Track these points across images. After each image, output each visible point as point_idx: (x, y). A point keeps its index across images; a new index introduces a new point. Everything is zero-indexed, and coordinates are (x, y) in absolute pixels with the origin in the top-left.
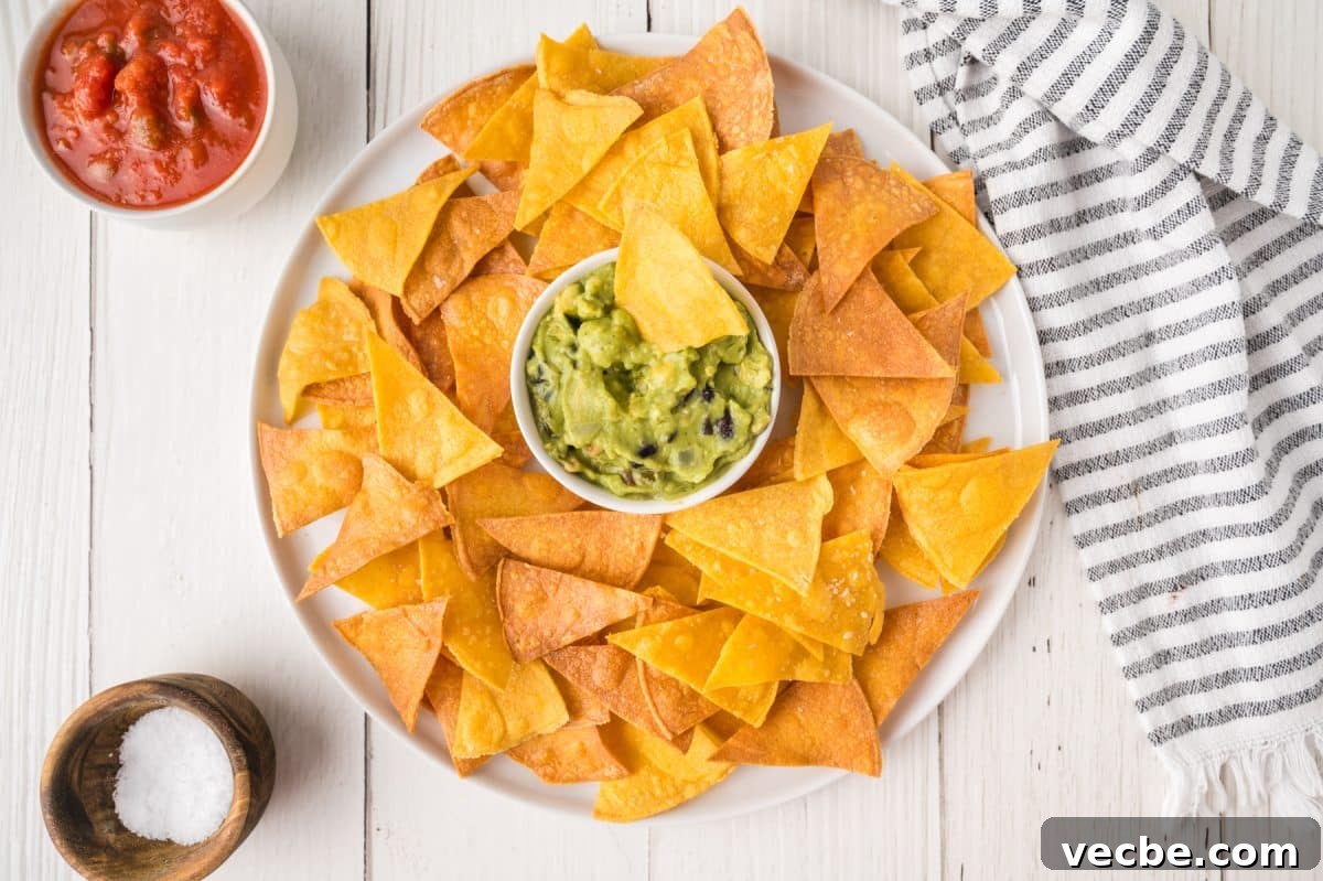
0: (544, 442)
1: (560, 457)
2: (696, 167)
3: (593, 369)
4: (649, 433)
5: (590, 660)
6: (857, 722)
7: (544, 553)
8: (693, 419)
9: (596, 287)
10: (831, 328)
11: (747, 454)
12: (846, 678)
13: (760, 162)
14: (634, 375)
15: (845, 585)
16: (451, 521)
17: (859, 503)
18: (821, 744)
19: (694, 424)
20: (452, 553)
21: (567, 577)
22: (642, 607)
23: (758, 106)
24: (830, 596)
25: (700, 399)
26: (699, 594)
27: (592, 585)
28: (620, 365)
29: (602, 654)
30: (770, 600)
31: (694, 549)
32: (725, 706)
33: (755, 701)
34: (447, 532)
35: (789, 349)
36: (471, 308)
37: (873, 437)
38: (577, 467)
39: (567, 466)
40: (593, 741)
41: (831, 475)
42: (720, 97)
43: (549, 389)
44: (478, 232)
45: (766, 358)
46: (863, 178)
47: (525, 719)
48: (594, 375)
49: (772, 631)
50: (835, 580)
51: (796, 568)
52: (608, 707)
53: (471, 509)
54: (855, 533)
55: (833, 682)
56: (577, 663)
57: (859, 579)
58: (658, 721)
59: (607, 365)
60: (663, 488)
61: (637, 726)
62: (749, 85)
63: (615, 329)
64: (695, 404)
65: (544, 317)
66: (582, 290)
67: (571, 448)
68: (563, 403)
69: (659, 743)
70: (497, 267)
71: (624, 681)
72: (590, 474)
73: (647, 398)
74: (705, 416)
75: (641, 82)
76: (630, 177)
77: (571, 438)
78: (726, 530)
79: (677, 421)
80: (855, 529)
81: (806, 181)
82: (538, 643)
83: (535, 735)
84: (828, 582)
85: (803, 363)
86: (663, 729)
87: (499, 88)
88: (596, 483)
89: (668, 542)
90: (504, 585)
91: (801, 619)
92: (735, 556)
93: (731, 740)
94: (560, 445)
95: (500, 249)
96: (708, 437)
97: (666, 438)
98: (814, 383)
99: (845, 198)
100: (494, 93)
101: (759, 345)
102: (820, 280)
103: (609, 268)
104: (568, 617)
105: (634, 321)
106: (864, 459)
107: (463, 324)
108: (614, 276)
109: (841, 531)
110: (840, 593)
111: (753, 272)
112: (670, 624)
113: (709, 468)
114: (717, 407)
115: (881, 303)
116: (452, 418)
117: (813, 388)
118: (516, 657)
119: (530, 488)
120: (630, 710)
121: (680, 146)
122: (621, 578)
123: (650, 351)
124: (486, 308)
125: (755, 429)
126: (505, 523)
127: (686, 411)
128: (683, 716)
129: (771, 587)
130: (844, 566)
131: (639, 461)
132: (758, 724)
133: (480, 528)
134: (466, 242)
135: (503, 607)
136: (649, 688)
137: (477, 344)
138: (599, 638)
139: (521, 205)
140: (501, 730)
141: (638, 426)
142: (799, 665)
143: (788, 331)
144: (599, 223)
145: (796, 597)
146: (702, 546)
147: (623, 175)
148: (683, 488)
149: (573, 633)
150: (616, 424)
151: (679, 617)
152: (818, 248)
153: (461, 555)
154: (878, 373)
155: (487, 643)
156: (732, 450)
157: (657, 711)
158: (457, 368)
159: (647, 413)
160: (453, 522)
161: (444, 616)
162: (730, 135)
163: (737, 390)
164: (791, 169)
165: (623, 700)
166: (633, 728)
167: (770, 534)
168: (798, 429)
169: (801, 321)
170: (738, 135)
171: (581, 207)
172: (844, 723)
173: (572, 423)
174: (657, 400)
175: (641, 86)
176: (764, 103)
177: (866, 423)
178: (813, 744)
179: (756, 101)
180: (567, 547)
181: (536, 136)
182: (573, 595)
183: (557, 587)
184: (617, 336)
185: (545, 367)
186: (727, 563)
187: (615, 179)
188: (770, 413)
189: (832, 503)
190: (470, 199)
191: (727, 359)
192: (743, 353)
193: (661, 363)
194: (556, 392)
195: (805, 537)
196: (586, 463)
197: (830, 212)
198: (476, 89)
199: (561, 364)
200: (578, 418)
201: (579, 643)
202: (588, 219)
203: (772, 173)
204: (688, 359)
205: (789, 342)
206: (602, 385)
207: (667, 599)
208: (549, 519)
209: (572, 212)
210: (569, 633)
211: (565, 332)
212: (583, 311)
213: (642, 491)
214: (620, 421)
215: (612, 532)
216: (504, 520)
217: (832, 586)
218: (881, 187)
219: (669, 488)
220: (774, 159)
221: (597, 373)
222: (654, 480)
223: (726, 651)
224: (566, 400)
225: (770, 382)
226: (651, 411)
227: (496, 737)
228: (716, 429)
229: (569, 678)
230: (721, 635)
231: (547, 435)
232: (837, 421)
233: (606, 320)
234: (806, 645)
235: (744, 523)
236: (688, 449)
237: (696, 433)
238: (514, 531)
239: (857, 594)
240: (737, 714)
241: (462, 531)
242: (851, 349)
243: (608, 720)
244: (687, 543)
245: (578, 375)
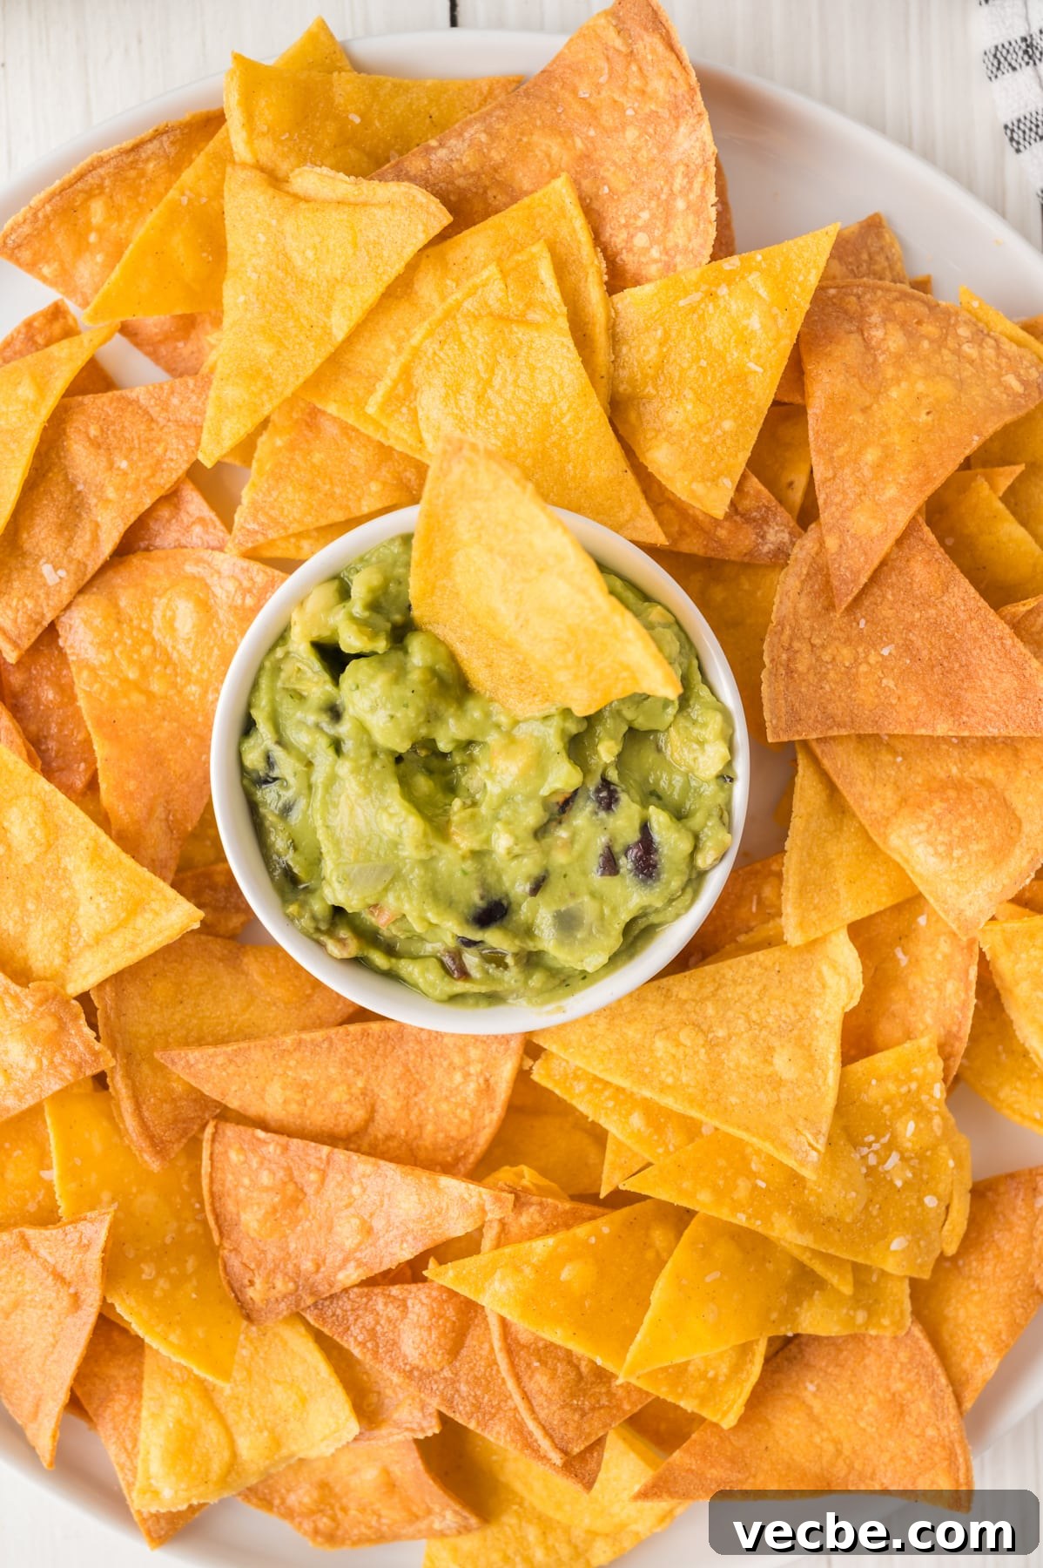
0: (285, 901)
1: (318, 930)
2: (564, 324)
3: (374, 755)
4: (491, 879)
5: (392, 1311)
6: (924, 1407)
7: (294, 1108)
8: (577, 847)
9: (372, 591)
10: (848, 641)
11: (688, 908)
12: (898, 1324)
13: (693, 310)
14: (458, 759)
15: (891, 1146)
16: (108, 1062)
17: (915, 981)
18: (854, 1451)
19: (582, 856)
20: (111, 1118)
21: (340, 1155)
22: (494, 1214)
23: (686, 191)
24: (864, 1170)
25: (590, 806)
26: (604, 1177)
27: (389, 1168)
28: (429, 744)
29: (418, 1300)
30: (742, 1189)
31: (590, 1089)
32: (664, 1393)
33: (722, 1378)
34: (100, 1080)
35: (764, 687)
36: (119, 622)
37: (937, 854)
38: (353, 948)
39: (332, 947)
40: (410, 1467)
41: (858, 931)
42: (608, 172)
43: (287, 795)
44: (124, 464)
45: (719, 717)
46: (903, 325)
47: (272, 1431)
48: (378, 766)
49: (752, 1245)
50: (871, 1138)
51: (792, 1120)
52: (435, 1404)
53: (144, 1030)
54: (908, 1045)
55: (873, 1332)
56: (369, 1319)
57: (918, 1131)
58: (531, 1425)
59: (403, 747)
60: (526, 982)
61: (495, 1437)
62: (665, 147)
63: (415, 676)
64: (583, 817)
65: (272, 649)
66: (344, 593)
67: (338, 911)
68: (319, 823)
69: (538, 1468)
70: (167, 536)
71: (464, 1352)
72: (379, 959)
73: (484, 810)
74: (602, 840)
75: (441, 145)
76: (431, 347)
77: (335, 892)
78: (652, 1051)
79: (546, 853)
80: (909, 1036)
81: (787, 345)
82: (291, 1286)
83: (292, 1461)
84: (856, 1143)
85: (795, 718)
86: (545, 1444)
87: (151, 165)
88: (391, 976)
89: (538, 1075)
90: (219, 1175)
91: (806, 1218)
92: (669, 1102)
93: (677, 1454)
94: (318, 907)
95: (171, 498)
96: (608, 880)
97: (528, 887)
98: (818, 751)
99: (869, 372)
100: (142, 174)
101: (704, 691)
102: (822, 543)
103: (396, 548)
104: (347, 1233)
105: (452, 657)
106: (920, 896)
107: (106, 658)
108: (408, 565)
109: (879, 1040)
110: (883, 1161)
111: (687, 528)
112: (550, 1241)
113: (614, 941)
114: (624, 822)
115: (945, 588)
116: (96, 854)
117: (815, 761)
118: (248, 1314)
119: (257, 977)
120: (478, 1407)
121: (529, 280)
122: (448, 1148)
123: (488, 715)
124: (149, 620)
125: (703, 861)
126: (214, 1055)
127: (563, 833)
128: (583, 1415)
129: (745, 1159)
130: (886, 1109)
131: (476, 935)
132: (729, 1422)
133: (162, 1067)
134: (102, 487)
135: (217, 1217)
136: (513, 1365)
137: (137, 698)
138: (412, 1272)
139: (210, 411)
140: (226, 1454)
141: (469, 865)
142: (805, 1304)
143: (761, 653)
144: (369, 438)
145: (795, 1180)
146: (607, 1084)
147: (414, 341)
148: (564, 981)
149: (360, 1264)
150: (427, 864)
151: (568, 1226)
152: (817, 476)
153: (130, 1123)
154: (942, 729)
155: (190, 1291)
156: (659, 904)
157: (532, 1411)
158: (100, 749)
159: (488, 840)
160: (113, 1063)
161: (104, 1251)
162: (630, 250)
163: (663, 784)
164: (755, 323)
165: (464, 1388)
166: (484, 1439)
167: (740, 1055)
168: (788, 845)
169: (788, 632)
170: (647, 250)
171: (332, 409)
172: (897, 1409)
173: (337, 865)
174: (505, 813)
175: (442, 153)
176: (697, 186)
177: (922, 827)
178: (839, 1452)
179: (679, 182)
180: (339, 1094)
181: (232, 263)
182: (356, 1190)
183: (324, 1175)
184: (420, 688)
185: (278, 753)
186: (656, 1117)
187: (399, 350)
188: (730, 830)
189: (861, 988)
190: (105, 398)
191: (641, 723)
192: (672, 711)
193: (510, 739)
194: (302, 804)
195: (811, 1060)
196: (370, 937)
197: (839, 404)
198: (102, 171)
199: (311, 748)
200: (349, 854)
201: (370, 1282)
202: (346, 429)
203: (716, 331)
204: (563, 731)
205: (764, 675)
206: (394, 787)
207: (543, 1192)
208: (300, 1042)
209: (313, 417)
210: (352, 1264)
211: (316, 682)
212: (350, 641)
213: (484, 989)
214: (433, 858)
215: (426, 1062)
216: (211, 1050)
217: (865, 1150)
218: (940, 343)
219: (537, 979)
220: (722, 303)
221: (383, 763)
222: (506, 967)
223: (660, 1293)
224: (324, 819)
225: (729, 764)
226: (494, 837)
227: (216, 1467)
228: (626, 864)
229: (357, 1351)
230: (650, 1255)
231: (290, 885)
232: (864, 822)
233: (397, 656)
234: (818, 1267)
235: (685, 1036)
236: (572, 904)
237: (585, 873)
238: (232, 1069)
239: (915, 1162)
240: (688, 1405)
241: (129, 1075)
242: (888, 682)
243: (437, 1431)
244: (576, 1078)
245: (344, 768)
